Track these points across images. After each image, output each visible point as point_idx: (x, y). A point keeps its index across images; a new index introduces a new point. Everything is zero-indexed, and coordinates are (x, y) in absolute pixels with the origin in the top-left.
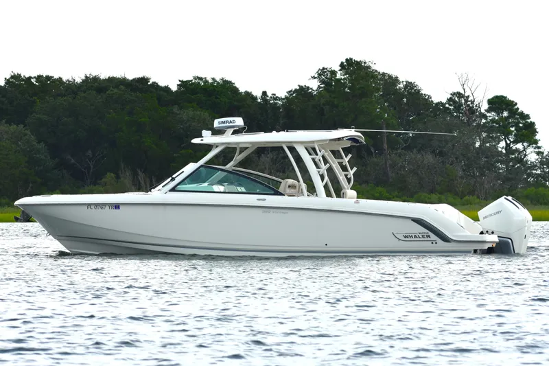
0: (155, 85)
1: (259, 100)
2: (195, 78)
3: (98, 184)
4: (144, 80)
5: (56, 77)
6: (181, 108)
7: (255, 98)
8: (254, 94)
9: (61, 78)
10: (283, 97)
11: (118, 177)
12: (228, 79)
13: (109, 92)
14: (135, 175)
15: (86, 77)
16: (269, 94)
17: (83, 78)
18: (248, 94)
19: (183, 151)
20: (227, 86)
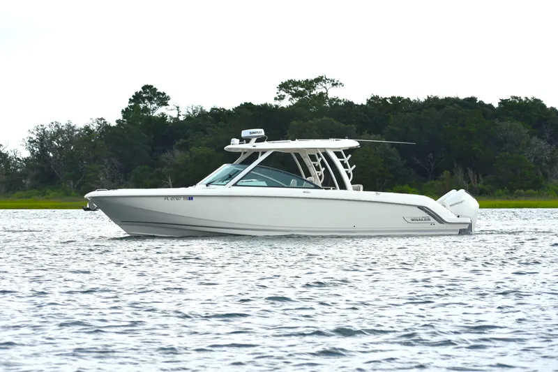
0: (481, 102)
2: (513, 97)
3: (438, 179)
4: (473, 100)
6: (501, 120)
9: (409, 99)
11: (452, 174)
12: (537, 98)
13: (445, 109)
14: (466, 172)
15: (428, 97)
17: (427, 98)
19: (502, 154)
20: (537, 104)
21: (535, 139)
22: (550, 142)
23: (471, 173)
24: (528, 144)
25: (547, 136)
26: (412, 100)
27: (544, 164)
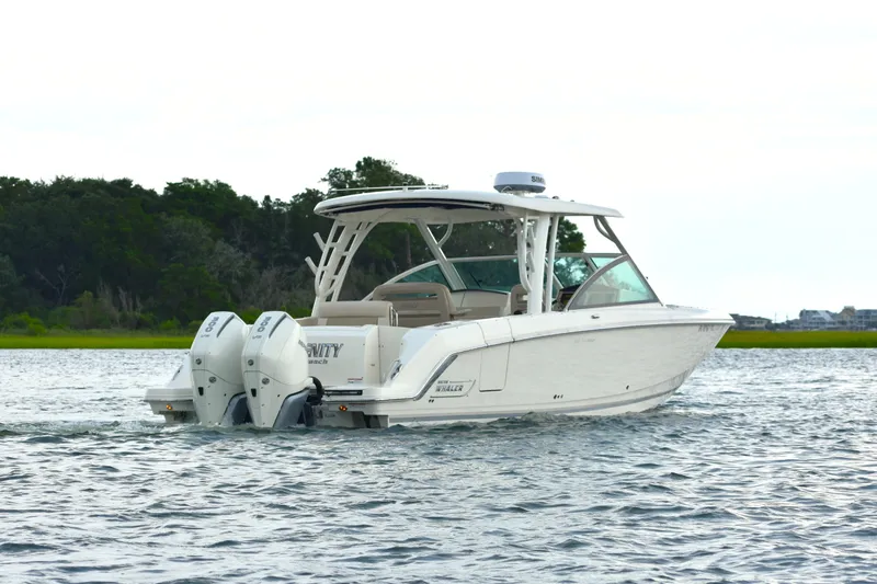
0: (138, 188)
1: (260, 206)
2: (186, 180)
3: (73, 304)
4: (125, 183)
5: (22, 179)
6: (170, 215)
7: (255, 204)
8: (254, 199)
9: (28, 181)
10: (289, 202)
11: (96, 296)
13: (85, 196)
14: (115, 293)
15: (58, 179)
16: (273, 199)
17: (54, 179)
18: (247, 199)
19: (172, 265)
20: (222, 190)
21: (220, 245)
22: (243, 248)
23: (123, 294)
24: (211, 251)
25: (238, 239)
26: (32, 182)
27: (234, 282)
